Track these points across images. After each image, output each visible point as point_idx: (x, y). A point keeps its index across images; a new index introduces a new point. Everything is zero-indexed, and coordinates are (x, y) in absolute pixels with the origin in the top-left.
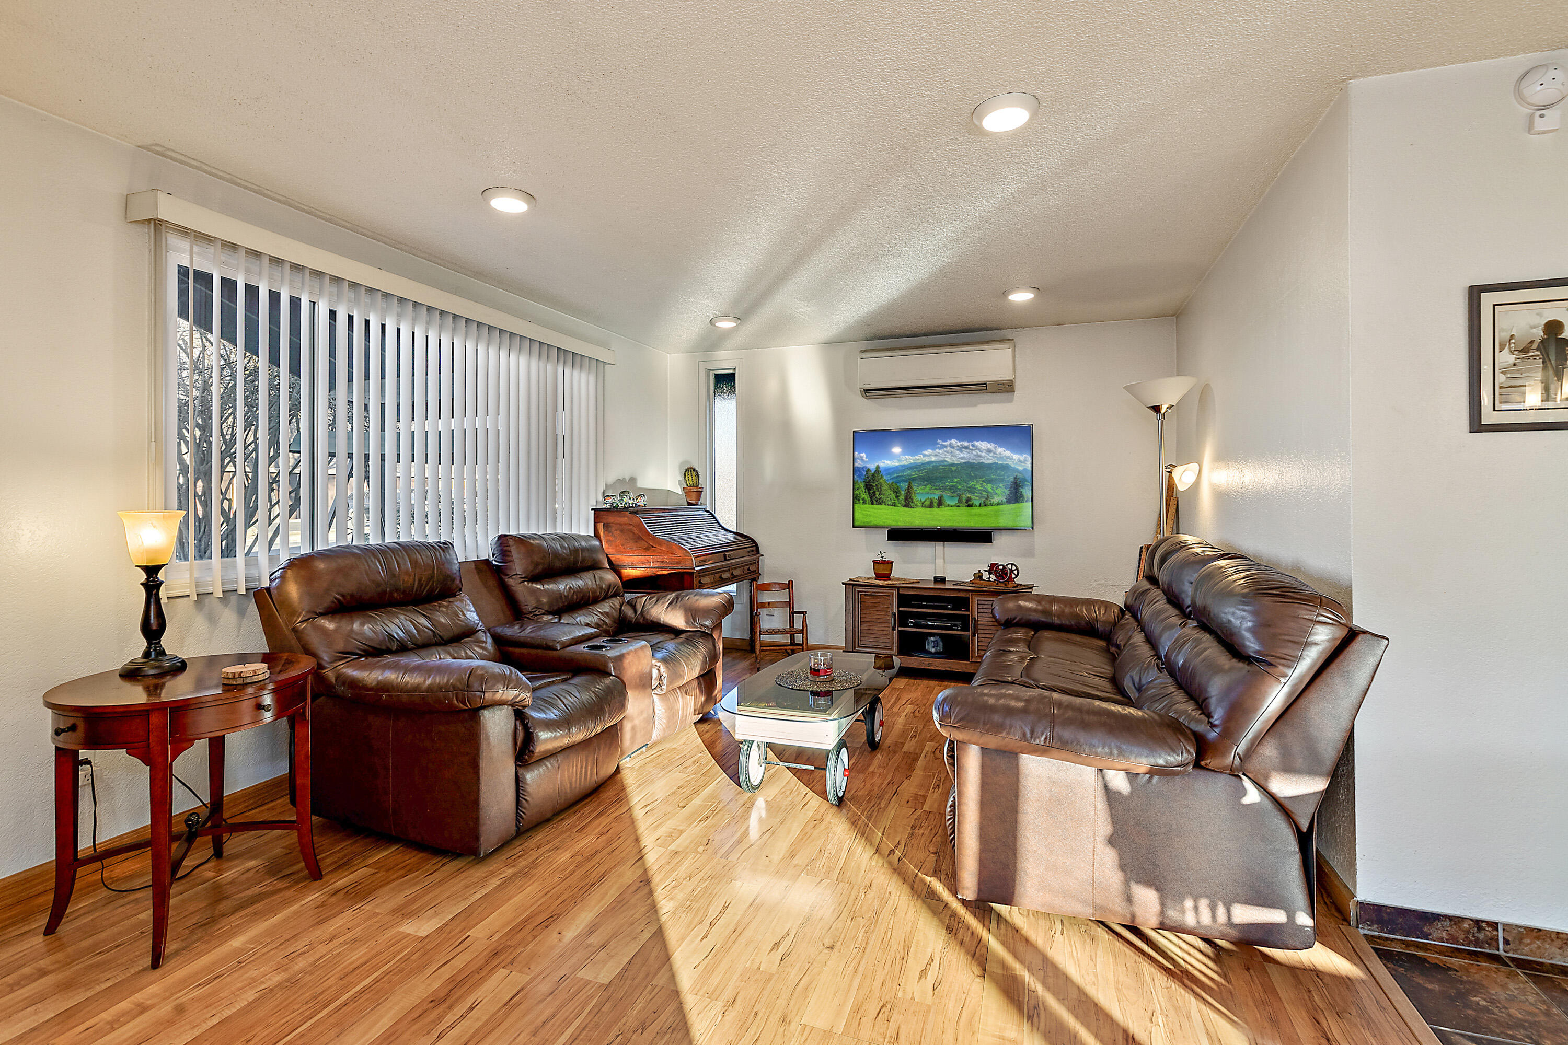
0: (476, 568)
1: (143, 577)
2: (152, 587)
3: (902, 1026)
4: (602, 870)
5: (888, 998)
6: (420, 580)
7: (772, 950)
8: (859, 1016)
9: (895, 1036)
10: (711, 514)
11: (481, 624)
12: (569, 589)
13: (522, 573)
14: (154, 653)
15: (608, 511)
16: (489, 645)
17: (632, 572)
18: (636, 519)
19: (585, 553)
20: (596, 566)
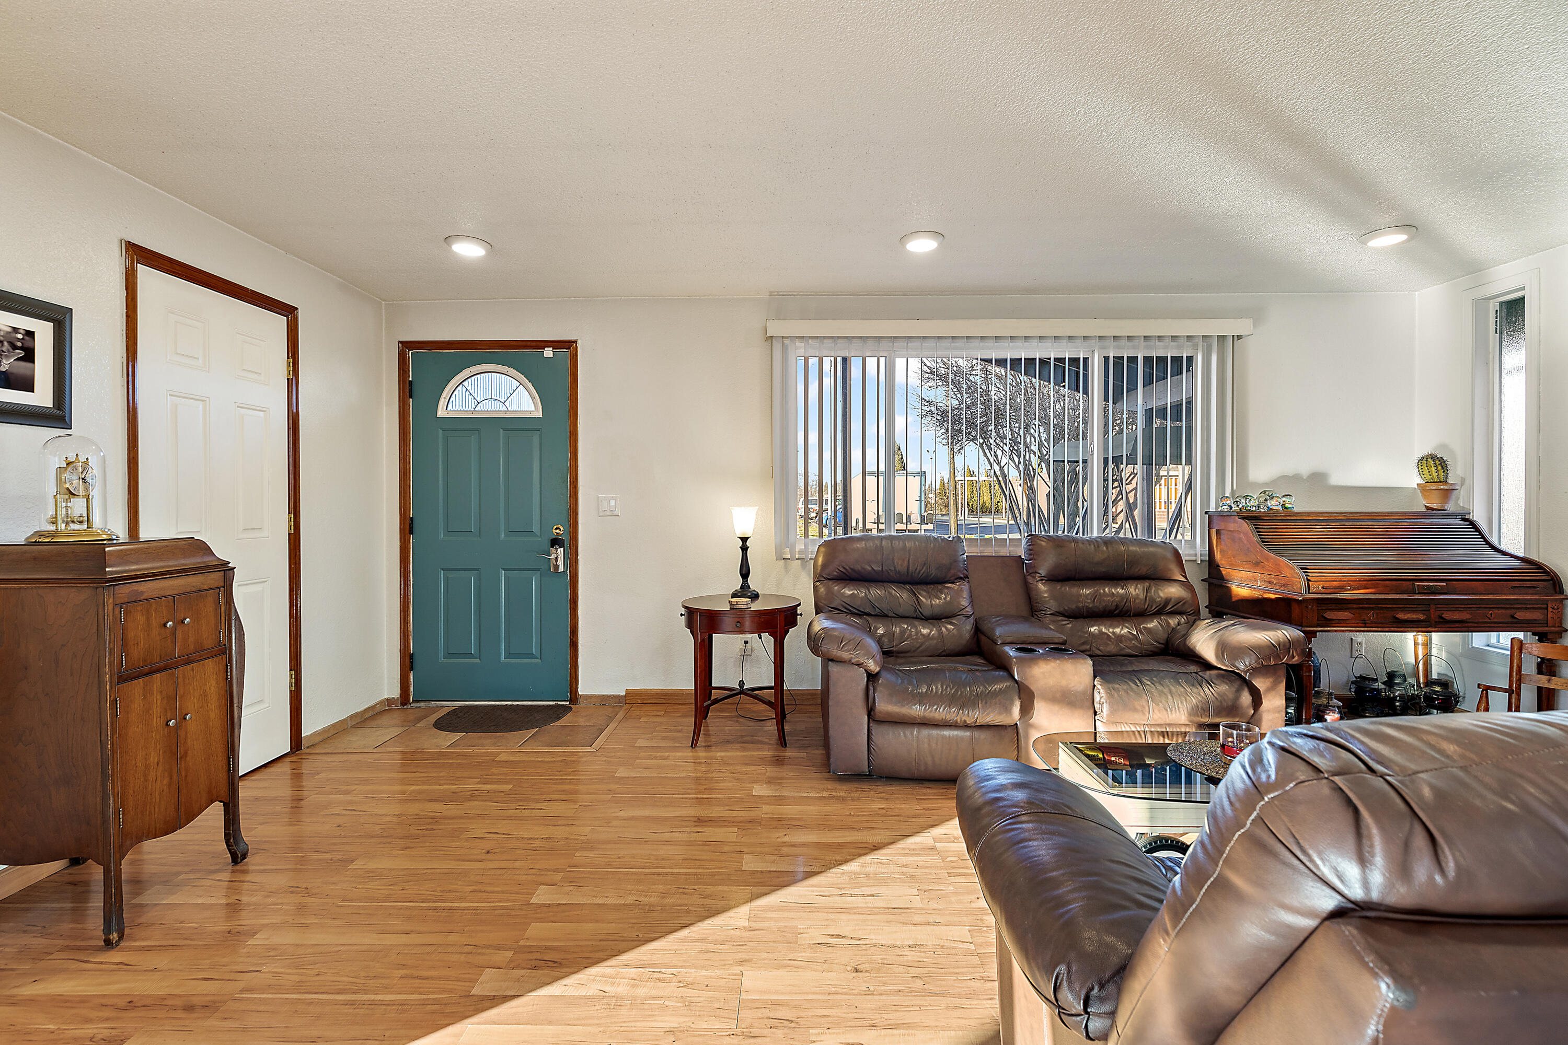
0: (1003, 562)
2: (744, 549)
3: (768, 1039)
4: (874, 825)
5: (802, 1023)
6: (914, 565)
7: (829, 935)
8: (770, 1006)
9: (752, 1035)
10: (1473, 524)
11: (969, 610)
12: (1094, 596)
13: (1043, 572)
14: (745, 586)
15: (1220, 514)
16: (967, 627)
17: (1240, 591)
18: (1245, 526)
19: (1134, 560)
20: (1156, 577)
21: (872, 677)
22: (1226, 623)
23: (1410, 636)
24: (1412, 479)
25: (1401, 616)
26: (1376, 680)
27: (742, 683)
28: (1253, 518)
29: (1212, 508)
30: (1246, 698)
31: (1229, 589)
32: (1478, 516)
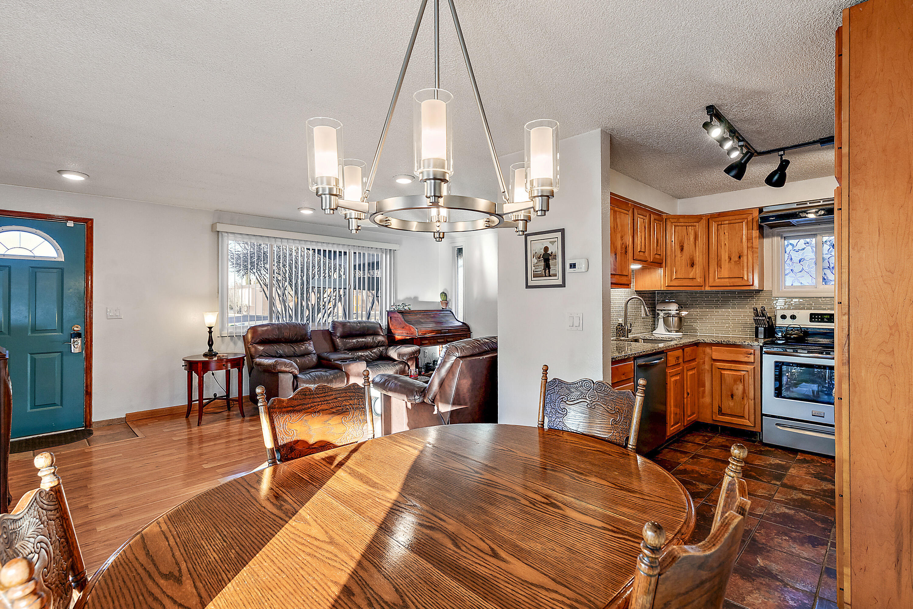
0: (323, 332)
1: (208, 330)
2: (210, 332)
6: (292, 335)
10: (452, 313)
11: (314, 352)
12: (358, 342)
13: (338, 334)
14: (211, 350)
15: (391, 312)
16: (314, 358)
17: (398, 337)
18: (400, 315)
19: (369, 328)
20: (376, 334)
21: (295, 377)
22: (398, 347)
23: (438, 347)
24: (439, 299)
25: (439, 341)
26: (431, 363)
27: (215, 395)
28: (401, 312)
29: (388, 309)
30: (407, 368)
31: (395, 337)
32: (453, 311)
